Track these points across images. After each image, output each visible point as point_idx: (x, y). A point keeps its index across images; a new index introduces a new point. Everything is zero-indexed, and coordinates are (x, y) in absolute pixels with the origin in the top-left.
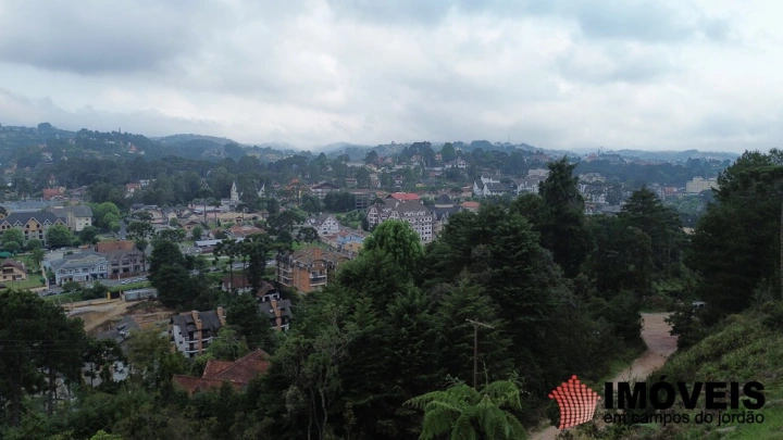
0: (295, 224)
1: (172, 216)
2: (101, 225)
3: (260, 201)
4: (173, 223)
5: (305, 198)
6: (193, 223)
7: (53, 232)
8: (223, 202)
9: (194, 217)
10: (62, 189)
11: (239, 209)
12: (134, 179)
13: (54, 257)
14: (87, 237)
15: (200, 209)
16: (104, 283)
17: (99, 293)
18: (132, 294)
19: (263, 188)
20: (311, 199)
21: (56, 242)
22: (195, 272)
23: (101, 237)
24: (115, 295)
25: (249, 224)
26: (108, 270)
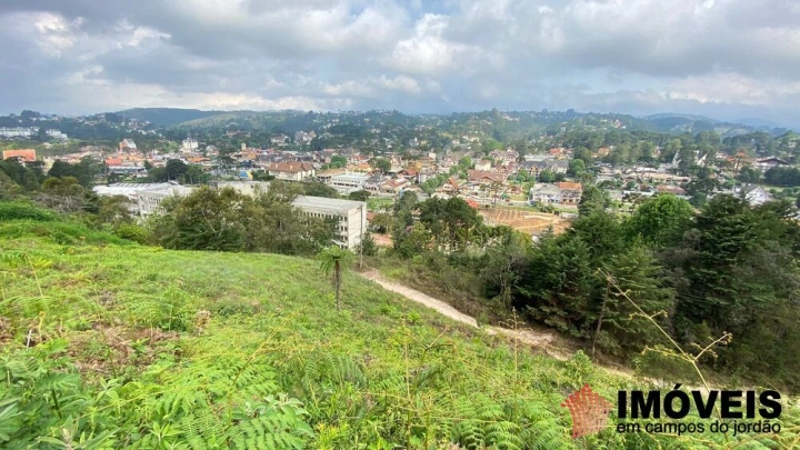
0: (715, 190)
1: (617, 171)
2: (571, 173)
3: (696, 167)
4: (617, 176)
5: (744, 169)
6: (630, 178)
7: (543, 173)
8: (662, 165)
9: (634, 174)
10: (562, 150)
11: (673, 171)
12: (605, 145)
13: (538, 186)
14: (559, 178)
15: (641, 169)
16: (554, 205)
17: (549, 210)
18: (566, 215)
19: (704, 158)
20: (751, 171)
21: (543, 179)
22: (609, 210)
23: (567, 179)
24: (557, 213)
25: (676, 184)
26: (560, 199)
